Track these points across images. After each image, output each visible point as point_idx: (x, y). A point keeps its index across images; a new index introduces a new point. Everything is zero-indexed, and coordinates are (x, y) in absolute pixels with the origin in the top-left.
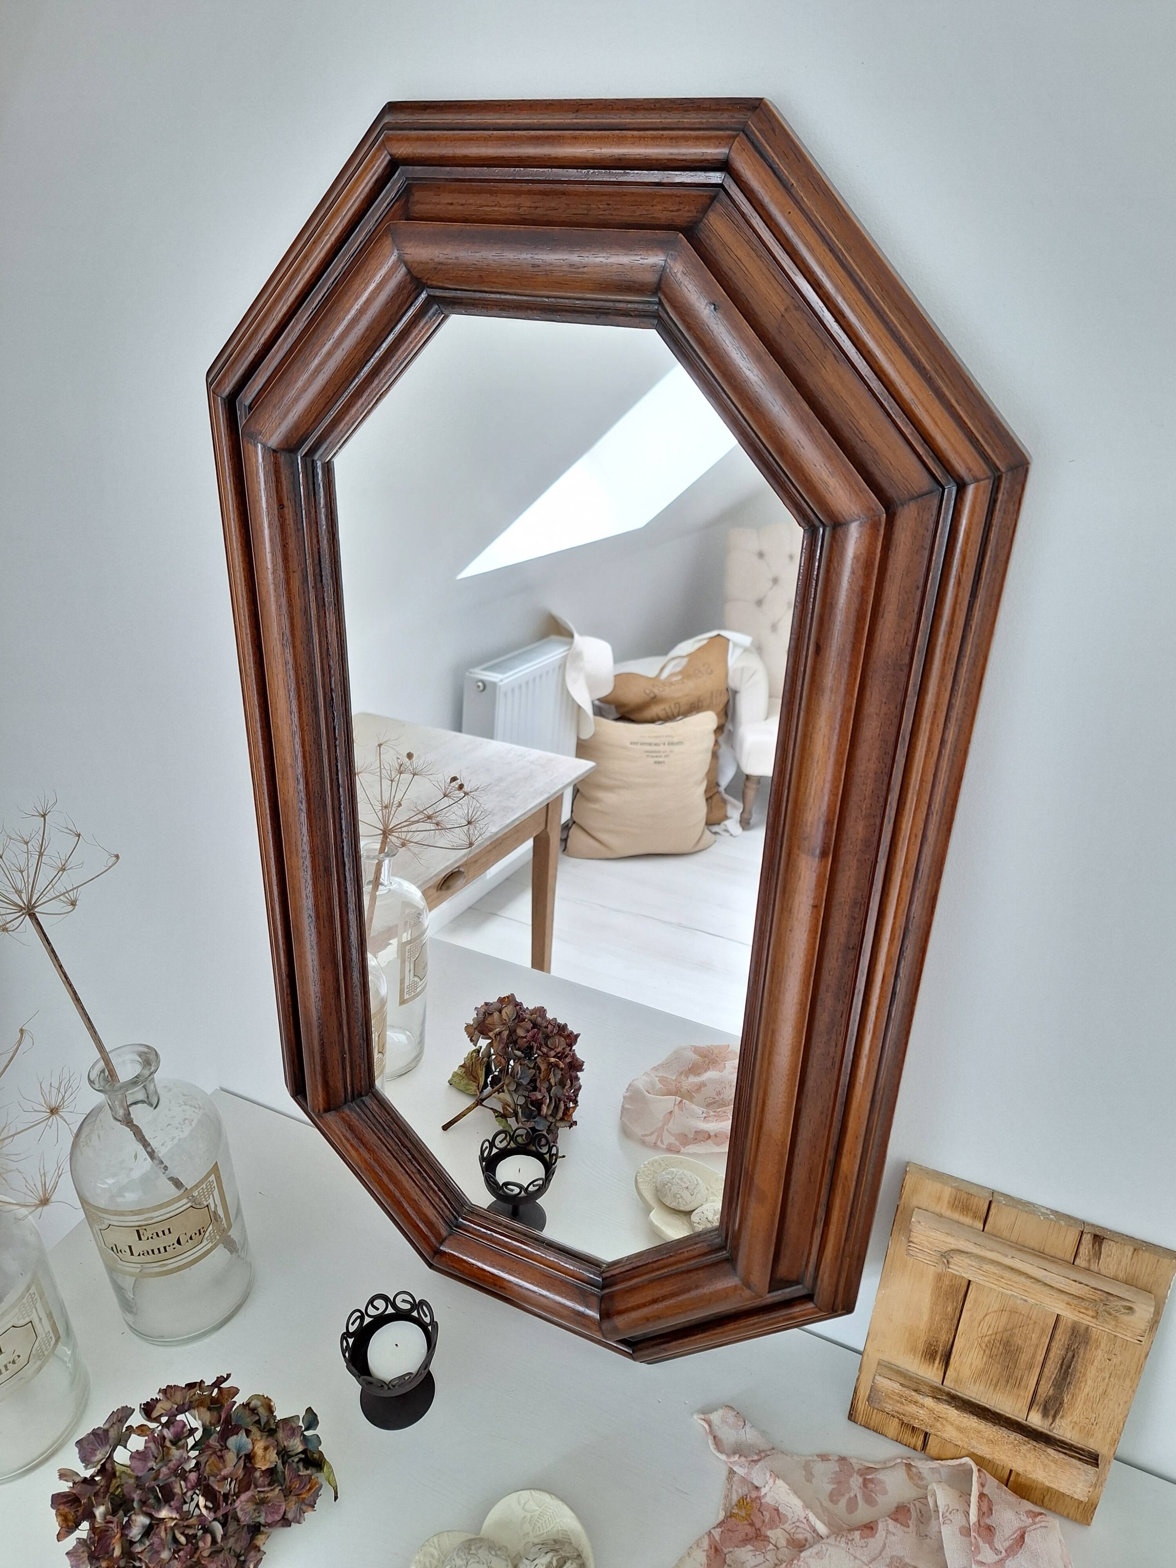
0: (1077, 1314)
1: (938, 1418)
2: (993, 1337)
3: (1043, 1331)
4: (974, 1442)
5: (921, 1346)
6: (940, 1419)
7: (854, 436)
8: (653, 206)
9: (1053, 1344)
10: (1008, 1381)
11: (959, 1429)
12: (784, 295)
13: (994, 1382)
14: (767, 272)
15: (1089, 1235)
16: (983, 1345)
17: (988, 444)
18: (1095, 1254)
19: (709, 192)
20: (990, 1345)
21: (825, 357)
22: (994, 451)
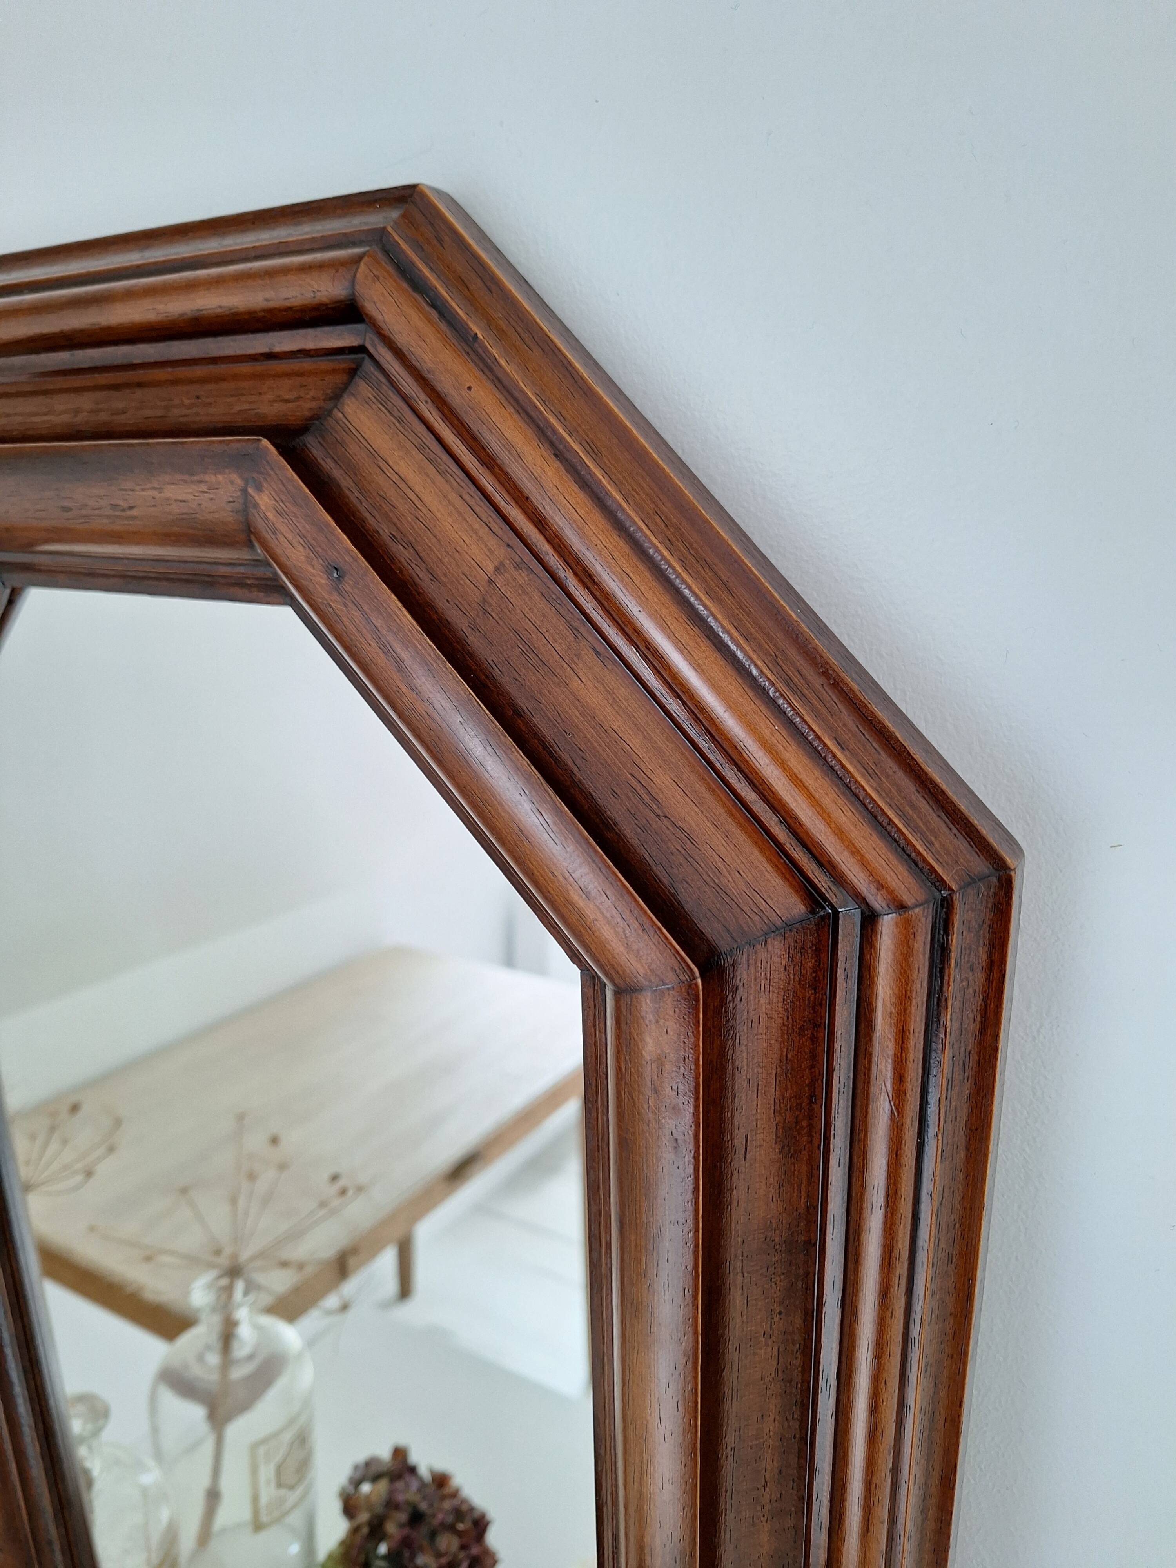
7: (641, 807)
8: (260, 394)
12: (492, 542)
14: (458, 502)
17: (915, 829)
19: (343, 364)
21: (578, 656)
22: (929, 845)
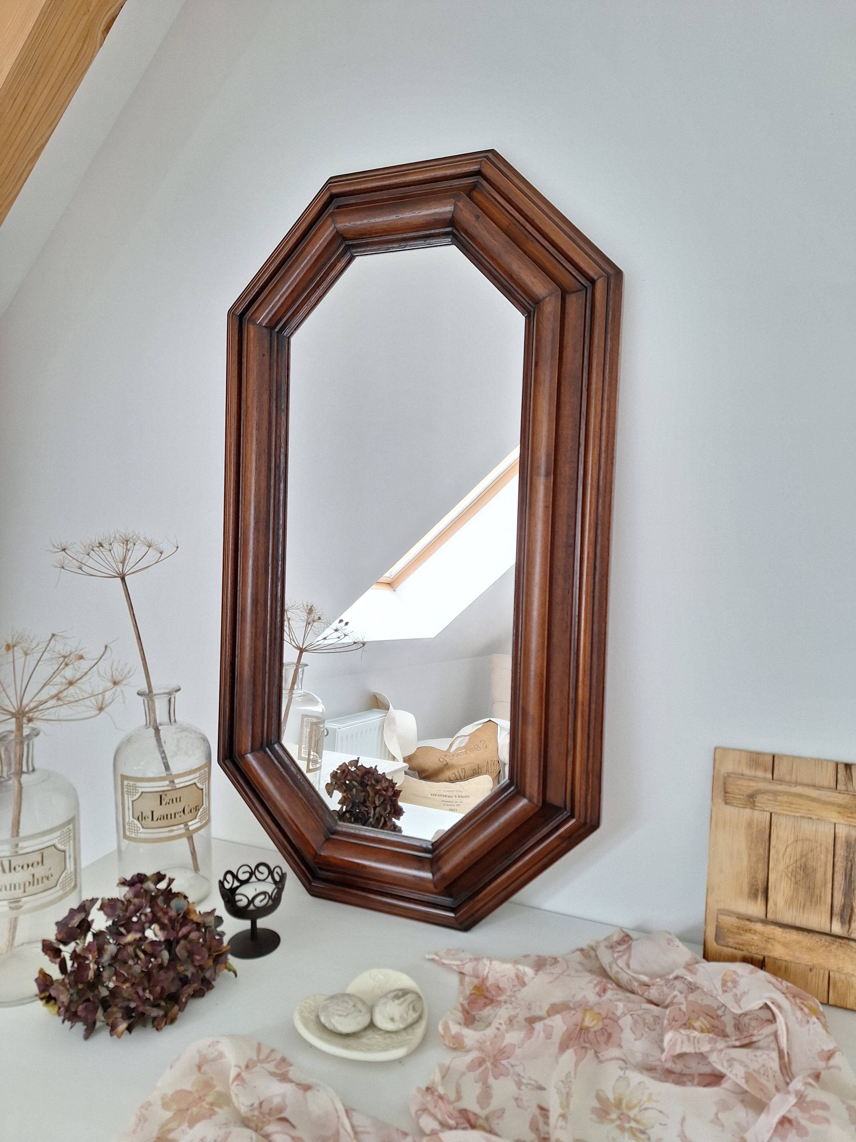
0: (846, 818)
1: (768, 940)
2: (795, 865)
3: (827, 849)
4: (797, 954)
5: (746, 888)
6: (769, 940)
9: (836, 859)
10: (811, 902)
11: (785, 945)
13: (802, 905)
15: (842, 765)
16: (789, 875)
18: (849, 778)
20: (794, 874)
